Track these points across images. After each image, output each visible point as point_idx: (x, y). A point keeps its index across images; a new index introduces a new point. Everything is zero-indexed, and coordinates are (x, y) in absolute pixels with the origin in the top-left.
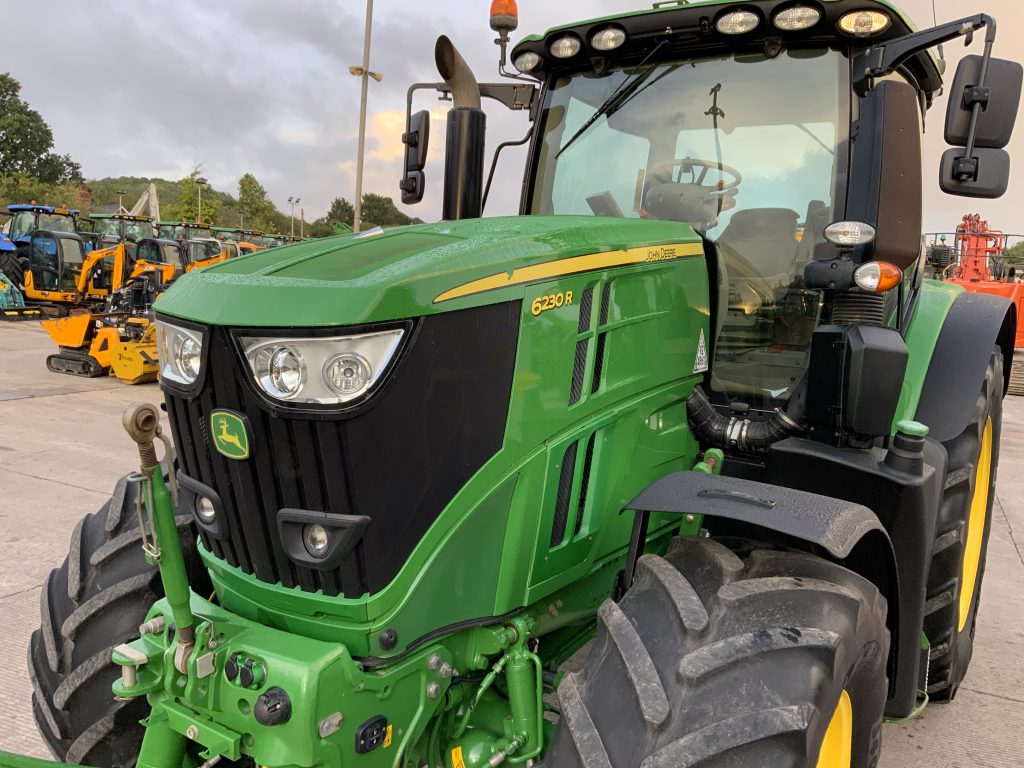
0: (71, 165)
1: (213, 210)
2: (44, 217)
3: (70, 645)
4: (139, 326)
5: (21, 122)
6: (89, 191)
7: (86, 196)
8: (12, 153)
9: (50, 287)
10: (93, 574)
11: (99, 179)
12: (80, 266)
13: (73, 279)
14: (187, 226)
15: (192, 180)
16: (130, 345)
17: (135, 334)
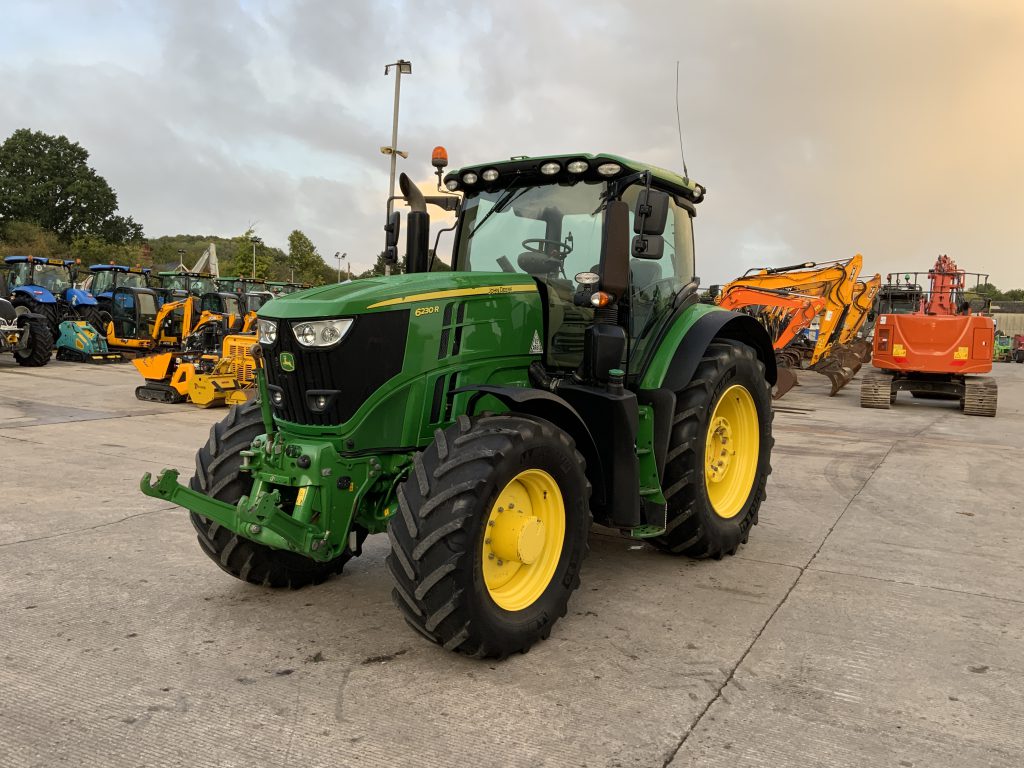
0: (134, 226)
1: (266, 266)
2: (120, 276)
3: (211, 477)
4: (211, 361)
5: (89, 187)
6: (151, 250)
7: (149, 254)
8: (79, 216)
9: (130, 335)
10: (221, 445)
11: (157, 238)
12: (155, 317)
13: (147, 329)
14: (244, 281)
15: (247, 239)
16: (204, 377)
17: (208, 368)
